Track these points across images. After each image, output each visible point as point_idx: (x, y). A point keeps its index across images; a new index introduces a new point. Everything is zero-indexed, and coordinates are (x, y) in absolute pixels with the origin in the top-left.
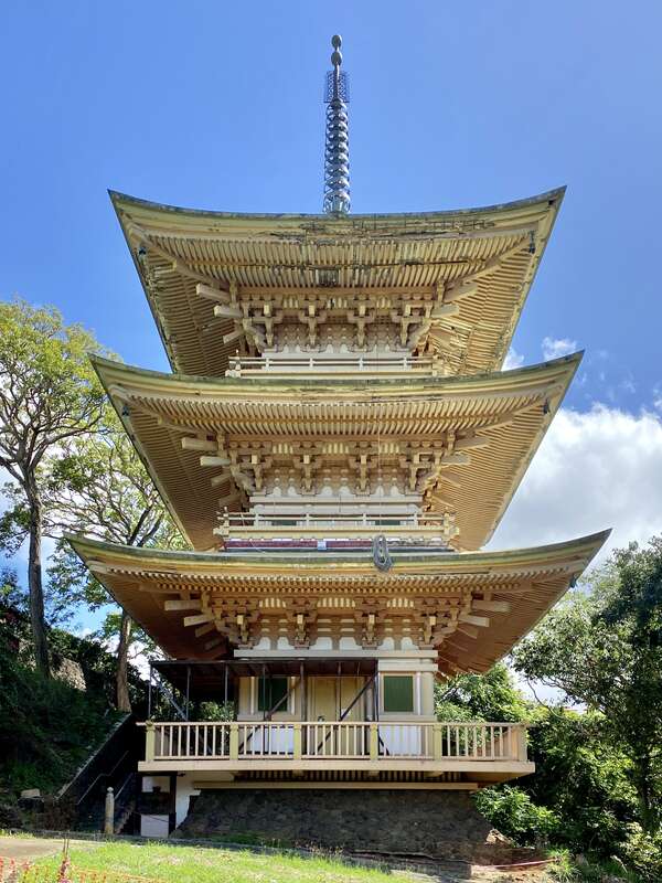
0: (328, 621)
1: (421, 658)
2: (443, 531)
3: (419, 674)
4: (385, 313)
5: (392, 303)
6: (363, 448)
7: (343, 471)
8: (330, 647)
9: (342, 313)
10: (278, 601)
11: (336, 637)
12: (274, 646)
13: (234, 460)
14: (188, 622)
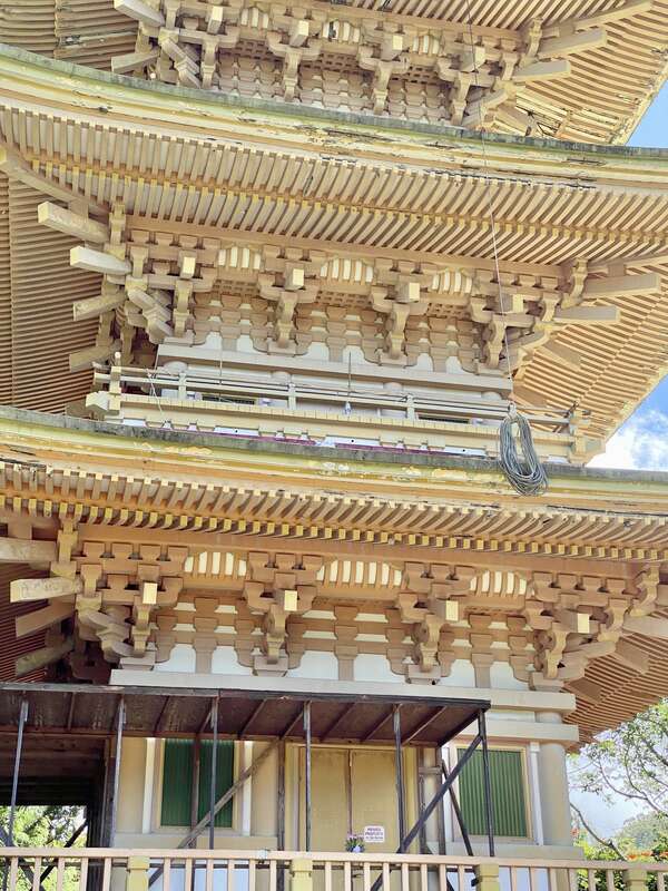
0: (329, 615)
1: (537, 711)
2: (570, 445)
3: (535, 748)
4: (426, 62)
5: (442, 47)
6: (406, 274)
7: (350, 317)
9: (350, 50)
10: (230, 558)
11: (346, 651)
13: (139, 266)
14: (23, 591)
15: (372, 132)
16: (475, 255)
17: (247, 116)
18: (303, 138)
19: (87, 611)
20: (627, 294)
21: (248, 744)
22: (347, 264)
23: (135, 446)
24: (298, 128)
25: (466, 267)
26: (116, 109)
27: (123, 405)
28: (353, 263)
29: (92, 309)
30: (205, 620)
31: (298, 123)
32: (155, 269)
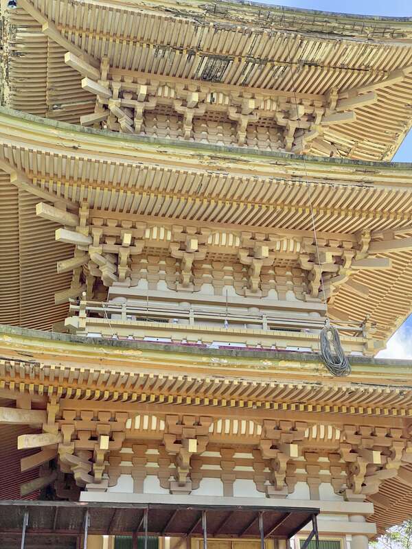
0: (217, 454)
1: (350, 515)
2: (364, 344)
3: (349, 538)
4: (269, 115)
5: (278, 106)
6: (260, 241)
7: (226, 268)
8: (221, 494)
9: (223, 109)
10: (154, 419)
11: (228, 478)
12: (138, 487)
13: (97, 239)
14: (25, 442)
15: (237, 157)
16: (301, 229)
17: (162, 149)
18: (196, 161)
19: (65, 454)
20: (396, 251)
21: (168, 539)
22: (224, 235)
23: (95, 350)
24: (193, 155)
25: (297, 236)
26: (83, 147)
27: (88, 324)
28: (228, 234)
29: (68, 266)
30: (139, 459)
31: (192, 153)
32: (107, 241)
